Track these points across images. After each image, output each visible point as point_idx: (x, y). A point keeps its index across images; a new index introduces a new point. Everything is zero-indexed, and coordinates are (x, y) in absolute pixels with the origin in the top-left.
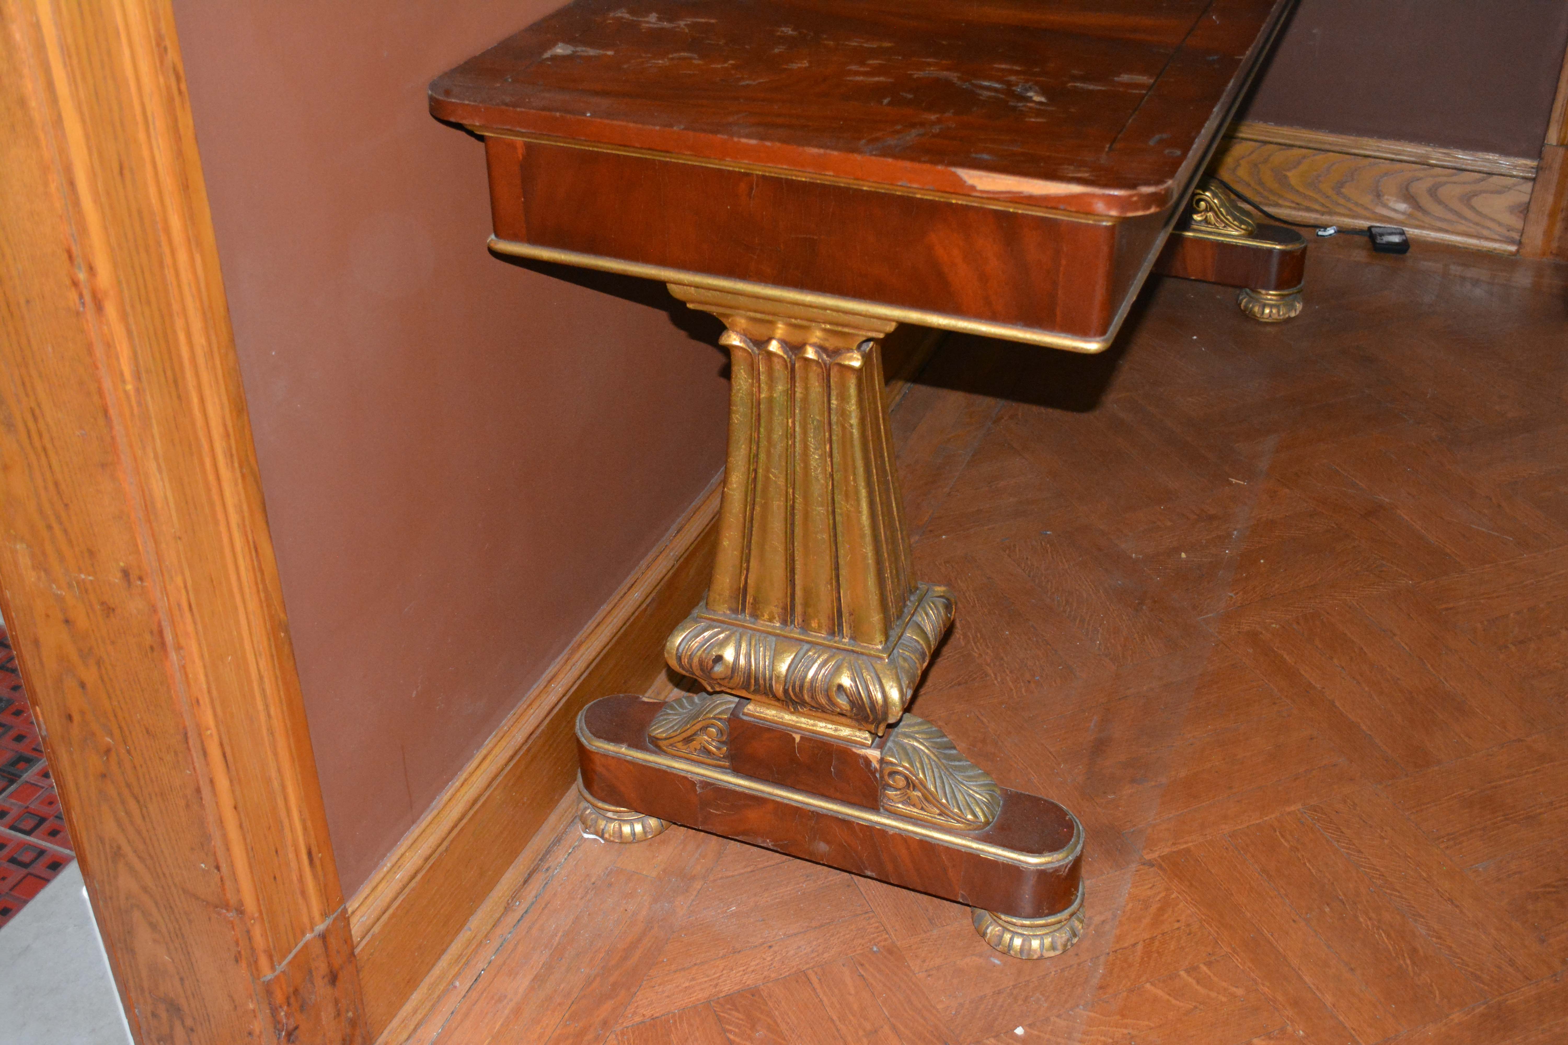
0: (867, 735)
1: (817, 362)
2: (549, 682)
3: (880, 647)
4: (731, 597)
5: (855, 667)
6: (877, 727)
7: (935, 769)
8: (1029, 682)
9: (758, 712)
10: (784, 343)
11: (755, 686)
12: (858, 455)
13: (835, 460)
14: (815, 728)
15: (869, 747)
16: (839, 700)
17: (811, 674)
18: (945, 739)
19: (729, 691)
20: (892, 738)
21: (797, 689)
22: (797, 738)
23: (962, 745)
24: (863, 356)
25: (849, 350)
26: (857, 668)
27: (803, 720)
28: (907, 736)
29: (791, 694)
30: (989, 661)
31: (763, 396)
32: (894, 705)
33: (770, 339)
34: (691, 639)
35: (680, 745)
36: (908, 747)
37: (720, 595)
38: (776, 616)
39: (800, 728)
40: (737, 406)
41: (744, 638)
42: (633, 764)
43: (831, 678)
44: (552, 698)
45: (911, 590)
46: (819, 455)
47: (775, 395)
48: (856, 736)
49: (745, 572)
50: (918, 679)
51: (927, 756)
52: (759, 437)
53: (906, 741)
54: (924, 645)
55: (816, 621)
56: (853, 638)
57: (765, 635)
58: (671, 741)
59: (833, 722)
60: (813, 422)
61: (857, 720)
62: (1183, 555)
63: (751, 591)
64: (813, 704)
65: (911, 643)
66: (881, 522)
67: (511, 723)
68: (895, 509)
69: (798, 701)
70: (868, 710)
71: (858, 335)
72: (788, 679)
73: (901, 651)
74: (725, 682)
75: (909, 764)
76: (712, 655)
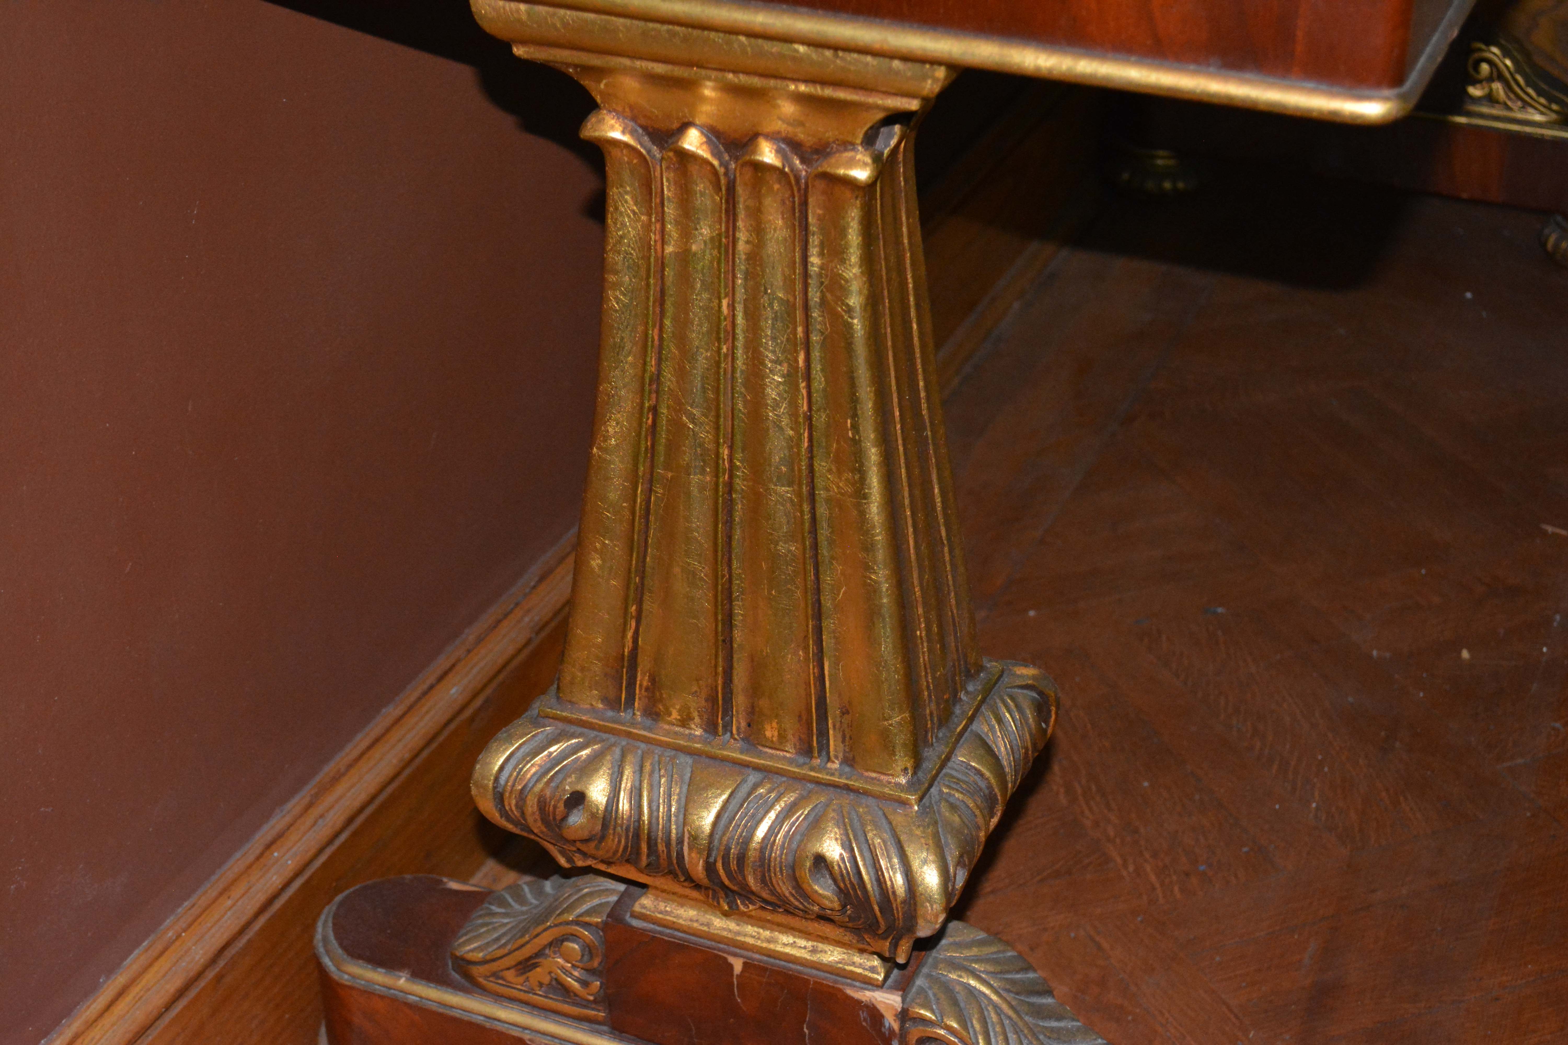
0: (876, 962)
1: (780, 171)
2: (269, 846)
3: (903, 780)
4: (606, 675)
5: (851, 820)
6: (895, 945)
7: (1009, 1035)
8: (1187, 874)
9: (661, 912)
10: (714, 135)
11: (648, 856)
12: (863, 373)
13: (815, 385)
14: (772, 946)
15: (880, 986)
16: (816, 887)
17: (761, 832)
18: (1031, 975)
19: (603, 867)
20: (925, 970)
21: (733, 866)
22: (738, 965)
23: (1062, 989)
24: (877, 158)
25: (847, 145)
26: (857, 824)
27: (749, 929)
28: (954, 965)
29: (722, 872)
30: (1111, 833)
31: (669, 249)
32: (930, 899)
33: (685, 126)
34: (523, 759)
35: (510, 975)
36: (958, 988)
37: (583, 669)
38: (695, 714)
39: (743, 946)
40: (616, 272)
41: (630, 758)
42: (419, 1010)
43: (801, 841)
44: (274, 879)
45: (968, 671)
46: (783, 376)
47: (694, 248)
48: (853, 964)
49: (633, 624)
50: (978, 851)
51: (996, 1007)
52: (661, 338)
53: (953, 976)
54: (993, 781)
55: (774, 725)
56: (849, 761)
57: (673, 753)
58: (494, 966)
59: (807, 935)
60: (771, 305)
61: (856, 931)
62: (1465, 654)
63: (644, 664)
64: (765, 895)
65: (966, 774)
66: (910, 522)
67: (182, 924)
68: (938, 500)
69: (735, 888)
70: (876, 908)
71: (867, 107)
72: (716, 843)
73: (945, 790)
74: (590, 848)
75: (959, 1023)
76: (564, 790)
